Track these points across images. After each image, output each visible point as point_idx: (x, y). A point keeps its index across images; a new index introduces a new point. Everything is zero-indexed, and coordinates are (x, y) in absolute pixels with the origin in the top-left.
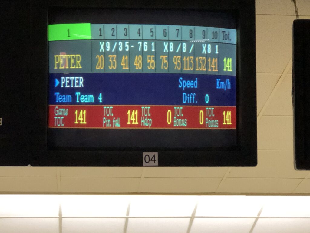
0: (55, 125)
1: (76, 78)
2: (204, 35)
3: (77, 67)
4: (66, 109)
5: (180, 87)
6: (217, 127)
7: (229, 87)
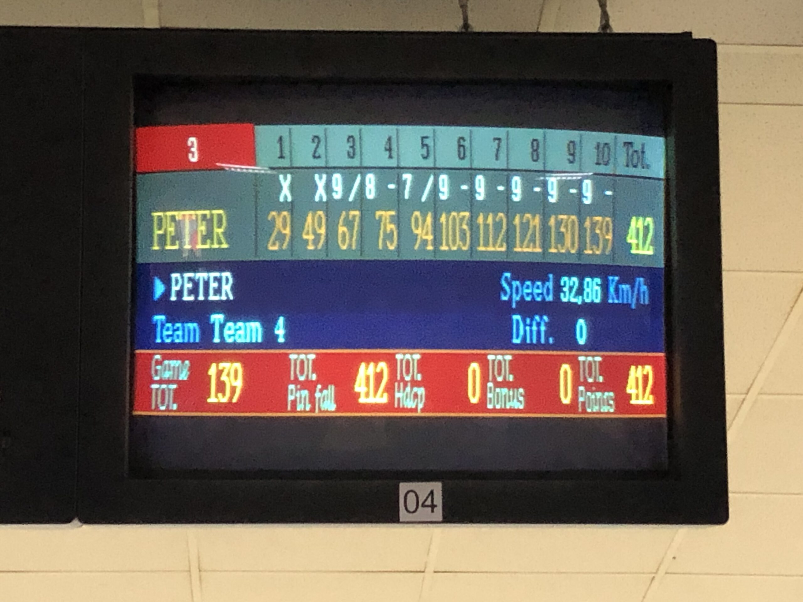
0: (153, 407)
1: (213, 275)
2: (573, 155)
3: (216, 246)
4: (183, 362)
5: (505, 298)
6: (612, 410)
7: (645, 300)
